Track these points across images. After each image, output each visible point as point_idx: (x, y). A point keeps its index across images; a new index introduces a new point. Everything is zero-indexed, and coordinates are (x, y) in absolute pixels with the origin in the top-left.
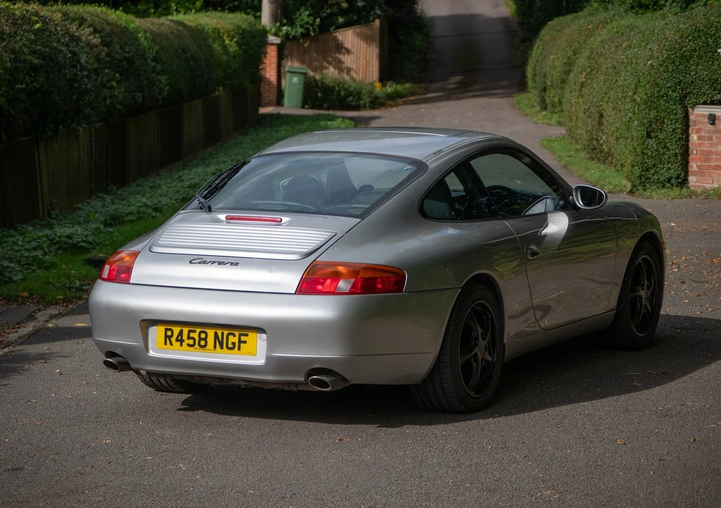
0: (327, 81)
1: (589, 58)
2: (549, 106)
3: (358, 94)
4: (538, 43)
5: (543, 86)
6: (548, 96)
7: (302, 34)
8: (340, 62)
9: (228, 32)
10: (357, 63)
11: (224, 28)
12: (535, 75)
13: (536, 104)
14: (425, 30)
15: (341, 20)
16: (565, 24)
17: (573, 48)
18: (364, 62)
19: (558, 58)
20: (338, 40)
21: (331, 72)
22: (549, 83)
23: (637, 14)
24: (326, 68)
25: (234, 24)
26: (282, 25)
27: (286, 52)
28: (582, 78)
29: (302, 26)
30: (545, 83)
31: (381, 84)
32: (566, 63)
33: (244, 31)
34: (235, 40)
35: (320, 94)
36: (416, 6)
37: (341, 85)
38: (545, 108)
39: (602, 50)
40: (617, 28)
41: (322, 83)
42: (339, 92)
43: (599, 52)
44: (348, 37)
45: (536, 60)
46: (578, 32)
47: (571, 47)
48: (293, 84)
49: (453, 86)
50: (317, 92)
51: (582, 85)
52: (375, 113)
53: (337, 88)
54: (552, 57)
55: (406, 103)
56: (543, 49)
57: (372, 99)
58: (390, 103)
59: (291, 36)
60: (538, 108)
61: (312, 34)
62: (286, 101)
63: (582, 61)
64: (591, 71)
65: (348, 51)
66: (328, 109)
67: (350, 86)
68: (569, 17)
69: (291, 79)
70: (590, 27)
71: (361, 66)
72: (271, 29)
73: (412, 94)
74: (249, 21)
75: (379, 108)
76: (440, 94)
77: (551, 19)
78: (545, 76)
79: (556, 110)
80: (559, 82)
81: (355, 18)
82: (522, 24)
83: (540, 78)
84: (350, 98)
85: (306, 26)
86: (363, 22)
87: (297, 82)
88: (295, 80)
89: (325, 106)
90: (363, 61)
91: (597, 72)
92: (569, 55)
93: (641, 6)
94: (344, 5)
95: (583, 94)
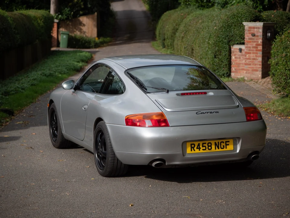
0: (77, 37)
1: (185, 27)
2: (166, 46)
3: (89, 42)
4: (160, 22)
6: (166, 42)
7: (66, 18)
8: (81, 29)
9: (39, 17)
10: (88, 30)
11: (37, 16)
12: (160, 34)
13: (160, 46)
14: (114, 16)
15: (81, 13)
16: (172, 14)
17: (176, 23)
19: (170, 27)
20: (80, 21)
21: (78, 34)
22: (166, 37)
23: (200, 9)
24: (76, 32)
25: (41, 14)
26: (59, 15)
27: (60, 26)
28: (182, 35)
29: (66, 15)
30: (164, 37)
31: (98, 38)
32: (173, 29)
33: (45, 18)
34: (42, 20)
35: (74, 43)
36: (110, 7)
37: (83, 39)
38: (164, 47)
40: (196, 15)
41: (75, 38)
42: (82, 41)
43: (189, 24)
44: (84, 20)
45: (160, 28)
46: (178, 17)
48: (63, 39)
49: (125, 38)
51: (183, 38)
52: (97, 50)
53: (81, 40)
54: (167, 27)
55: (109, 45)
56: (163, 24)
57: (95, 44)
58: (102, 45)
59: (62, 19)
60: (161, 47)
61: (70, 18)
62: (61, 45)
63: (182, 28)
64: (186, 32)
65: (84, 25)
66: (78, 48)
67: (86, 39)
68: (172, 11)
69: (63, 37)
70: (182, 14)
71: (90, 31)
72: (54, 17)
73: (110, 42)
74: (47, 13)
75: (98, 48)
76: (121, 42)
77: (165, 12)
78: (164, 34)
79: (169, 48)
80: (170, 37)
81: (87, 12)
82: (152, 14)
83: (162, 35)
84: (87, 44)
85: (68, 15)
86: (90, 14)
88: (65, 37)
89: (77, 47)
90: (90, 29)
91: (189, 32)
92: (174, 26)
93: (202, 6)
94: (83, 6)
95: (183, 41)
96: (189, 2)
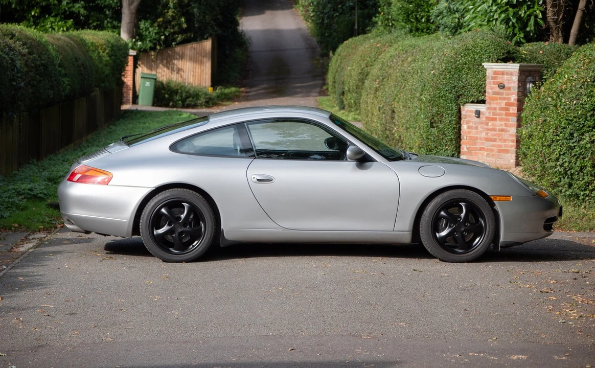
0: (172, 85)
1: (381, 69)
2: (347, 107)
3: (196, 96)
4: (335, 58)
5: (341, 91)
6: (346, 99)
7: (151, 48)
9: (102, 45)
10: (193, 72)
11: (98, 43)
12: (335, 82)
13: (335, 105)
14: (245, 46)
15: (180, 38)
16: (359, 43)
17: (366, 61)
18: (200, 70)
19: (354, 69)
22: (346, 89)
23: (414, 36)
25: (105, 40)
26: (137, 41)
27: (139, 63)
28: (376, 85)
29: (150, 41)
30: (343, 88)
31: (212, 88)
32: (360, 73)
33: (113, 46)
34: (107, 51)
35: (167, 96)
36: (238, 27)
37: (183, 88)
38: (343, 108)
39: (391, 63)
40: (402, 47)
41: (168, 86)
42: (181, 93)
43: (389, 65)
44: (187, 51)
45: (335, 71)
46: (370, 49)
47: (364, 60)
48: (145, 89)
50: (165, 94)
51: (377, 90)
52: (211, 110)
53: (180, 91)
54: (349, 68)
56: (341, 62)
57: (207, 100)
58: (220, 103)
59: (142, 50)
60: (337, 108)
61: (158, 48)
62: (140, 101)
63: (375, 71)
64: (383, 79)
66: (172, 107)
67: (190, 89)
68: (361, 37)
69: (144, 83)
70: (378, 45)
71: (197, 74)
72: (129, 44)
74: (115, 37)
75: (212, 107)
77: (346, 39)
78: (343, 83)
79: (353, 110)
80: (355, 88)
81: (192, 36)
82: (320, 43)
83: (339, 84)
84: (191, 99)
85: (154, 41)
86: (198, 39)
87: (149, 85)
88: (148, 84)
89: (171, 104)
90: (198, 70)
91: (388, 79)
92: (362, 67)
93: (417, 30)
94: (185, 26)
95: (377, 96)
96: (393, 22)
